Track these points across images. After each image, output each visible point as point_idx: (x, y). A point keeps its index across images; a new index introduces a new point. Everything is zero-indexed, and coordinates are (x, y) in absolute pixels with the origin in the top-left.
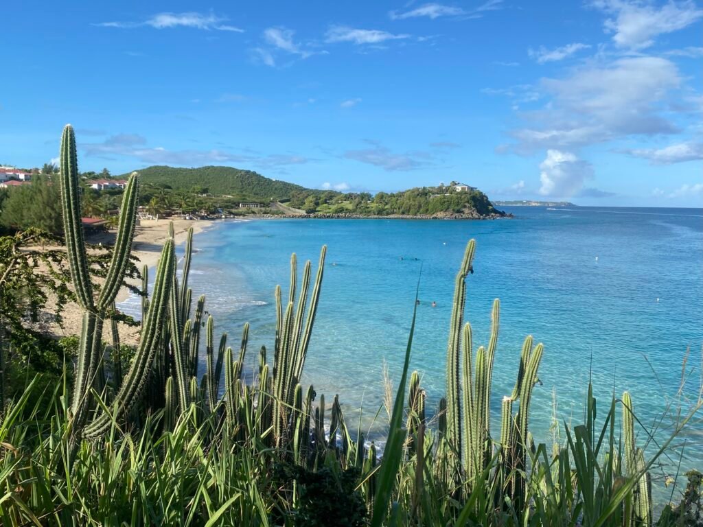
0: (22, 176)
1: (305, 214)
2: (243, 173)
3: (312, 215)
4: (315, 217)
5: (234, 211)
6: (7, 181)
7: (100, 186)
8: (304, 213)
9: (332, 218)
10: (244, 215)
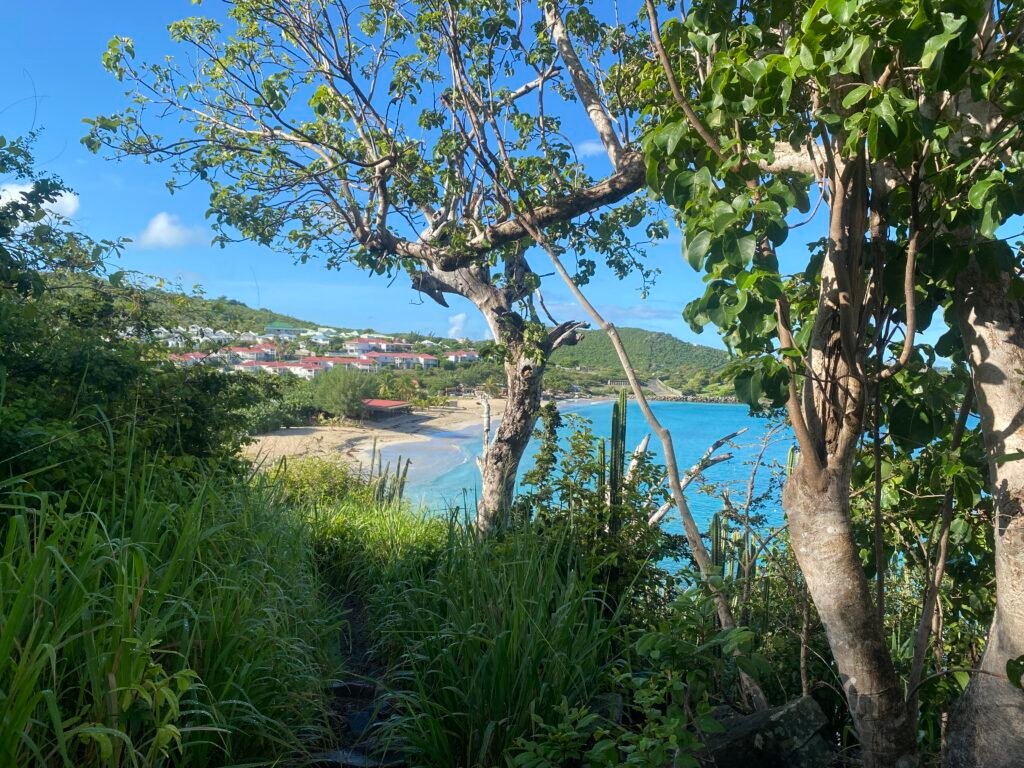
0: (384, 346)
1: (681, 396)
2: (654, 336)
3: (690, 398)
4: (693, 400)
5: (592, 389)
6: (368, 351)
7: (457, 357)
8: (679, 393)
9: (717, 402)
10: (604, 395)
